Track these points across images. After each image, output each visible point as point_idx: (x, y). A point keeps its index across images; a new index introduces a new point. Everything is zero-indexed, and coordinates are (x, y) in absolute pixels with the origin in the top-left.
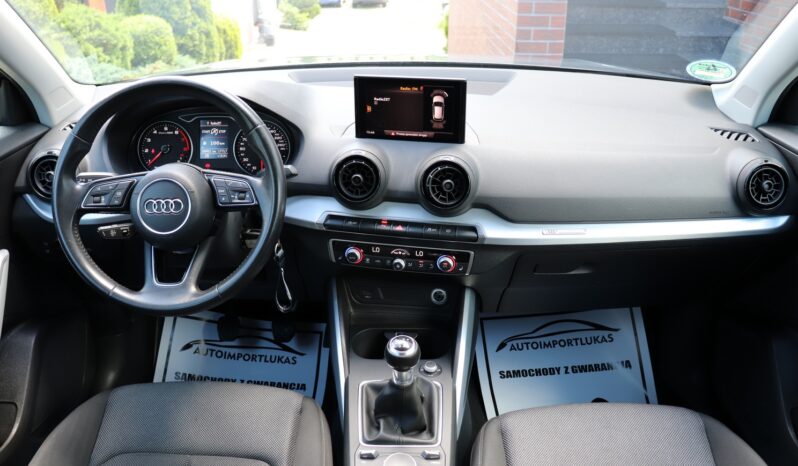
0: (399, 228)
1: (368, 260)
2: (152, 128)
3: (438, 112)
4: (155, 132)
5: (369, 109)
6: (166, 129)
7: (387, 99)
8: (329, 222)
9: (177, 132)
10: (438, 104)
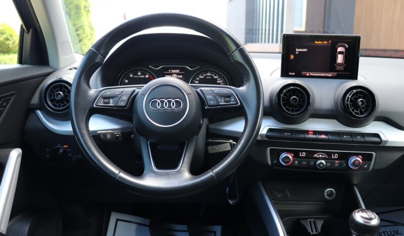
0: (323, 136)
1: (296, 162)
2: (129, 73)
3: (340, 59)
4: (131, 76)
5: (292, 57)
6: (139, 74)
7: (305, 50)
8: (269, 134)
9: (147, 76)
10: (341, 53)
